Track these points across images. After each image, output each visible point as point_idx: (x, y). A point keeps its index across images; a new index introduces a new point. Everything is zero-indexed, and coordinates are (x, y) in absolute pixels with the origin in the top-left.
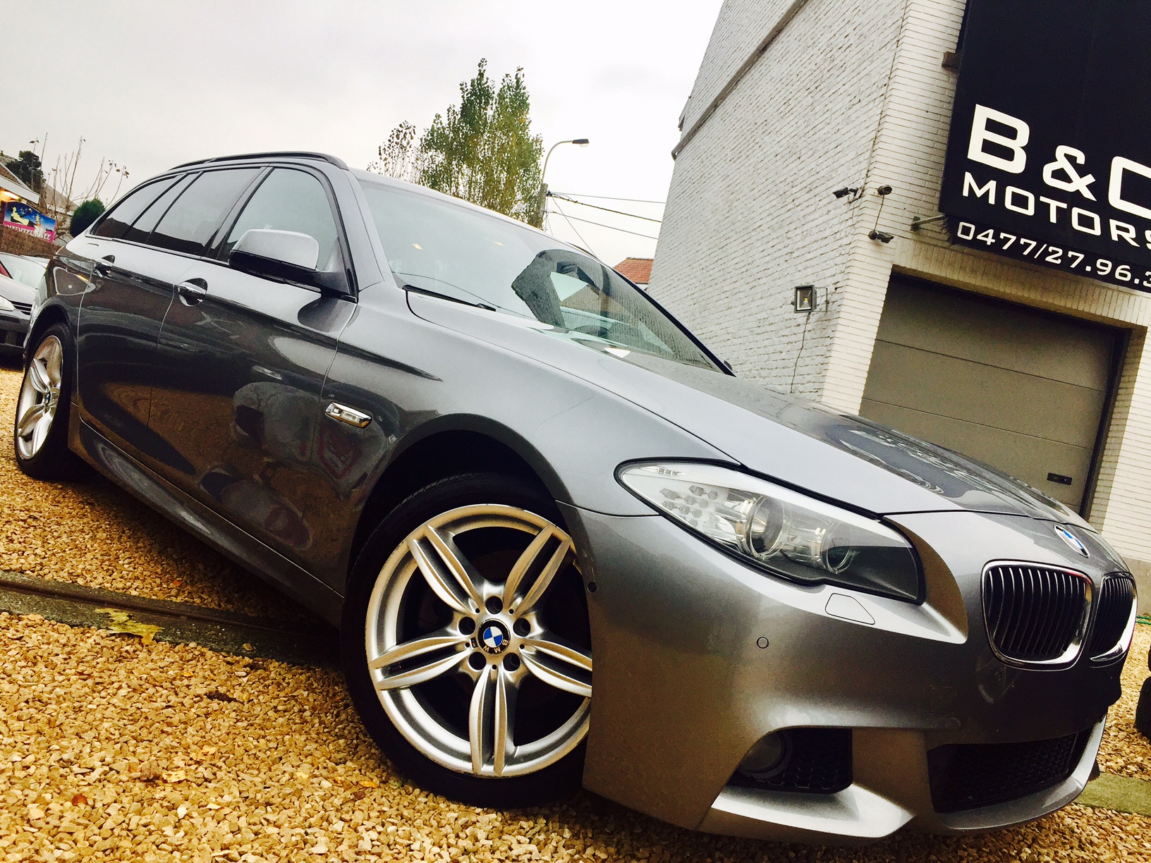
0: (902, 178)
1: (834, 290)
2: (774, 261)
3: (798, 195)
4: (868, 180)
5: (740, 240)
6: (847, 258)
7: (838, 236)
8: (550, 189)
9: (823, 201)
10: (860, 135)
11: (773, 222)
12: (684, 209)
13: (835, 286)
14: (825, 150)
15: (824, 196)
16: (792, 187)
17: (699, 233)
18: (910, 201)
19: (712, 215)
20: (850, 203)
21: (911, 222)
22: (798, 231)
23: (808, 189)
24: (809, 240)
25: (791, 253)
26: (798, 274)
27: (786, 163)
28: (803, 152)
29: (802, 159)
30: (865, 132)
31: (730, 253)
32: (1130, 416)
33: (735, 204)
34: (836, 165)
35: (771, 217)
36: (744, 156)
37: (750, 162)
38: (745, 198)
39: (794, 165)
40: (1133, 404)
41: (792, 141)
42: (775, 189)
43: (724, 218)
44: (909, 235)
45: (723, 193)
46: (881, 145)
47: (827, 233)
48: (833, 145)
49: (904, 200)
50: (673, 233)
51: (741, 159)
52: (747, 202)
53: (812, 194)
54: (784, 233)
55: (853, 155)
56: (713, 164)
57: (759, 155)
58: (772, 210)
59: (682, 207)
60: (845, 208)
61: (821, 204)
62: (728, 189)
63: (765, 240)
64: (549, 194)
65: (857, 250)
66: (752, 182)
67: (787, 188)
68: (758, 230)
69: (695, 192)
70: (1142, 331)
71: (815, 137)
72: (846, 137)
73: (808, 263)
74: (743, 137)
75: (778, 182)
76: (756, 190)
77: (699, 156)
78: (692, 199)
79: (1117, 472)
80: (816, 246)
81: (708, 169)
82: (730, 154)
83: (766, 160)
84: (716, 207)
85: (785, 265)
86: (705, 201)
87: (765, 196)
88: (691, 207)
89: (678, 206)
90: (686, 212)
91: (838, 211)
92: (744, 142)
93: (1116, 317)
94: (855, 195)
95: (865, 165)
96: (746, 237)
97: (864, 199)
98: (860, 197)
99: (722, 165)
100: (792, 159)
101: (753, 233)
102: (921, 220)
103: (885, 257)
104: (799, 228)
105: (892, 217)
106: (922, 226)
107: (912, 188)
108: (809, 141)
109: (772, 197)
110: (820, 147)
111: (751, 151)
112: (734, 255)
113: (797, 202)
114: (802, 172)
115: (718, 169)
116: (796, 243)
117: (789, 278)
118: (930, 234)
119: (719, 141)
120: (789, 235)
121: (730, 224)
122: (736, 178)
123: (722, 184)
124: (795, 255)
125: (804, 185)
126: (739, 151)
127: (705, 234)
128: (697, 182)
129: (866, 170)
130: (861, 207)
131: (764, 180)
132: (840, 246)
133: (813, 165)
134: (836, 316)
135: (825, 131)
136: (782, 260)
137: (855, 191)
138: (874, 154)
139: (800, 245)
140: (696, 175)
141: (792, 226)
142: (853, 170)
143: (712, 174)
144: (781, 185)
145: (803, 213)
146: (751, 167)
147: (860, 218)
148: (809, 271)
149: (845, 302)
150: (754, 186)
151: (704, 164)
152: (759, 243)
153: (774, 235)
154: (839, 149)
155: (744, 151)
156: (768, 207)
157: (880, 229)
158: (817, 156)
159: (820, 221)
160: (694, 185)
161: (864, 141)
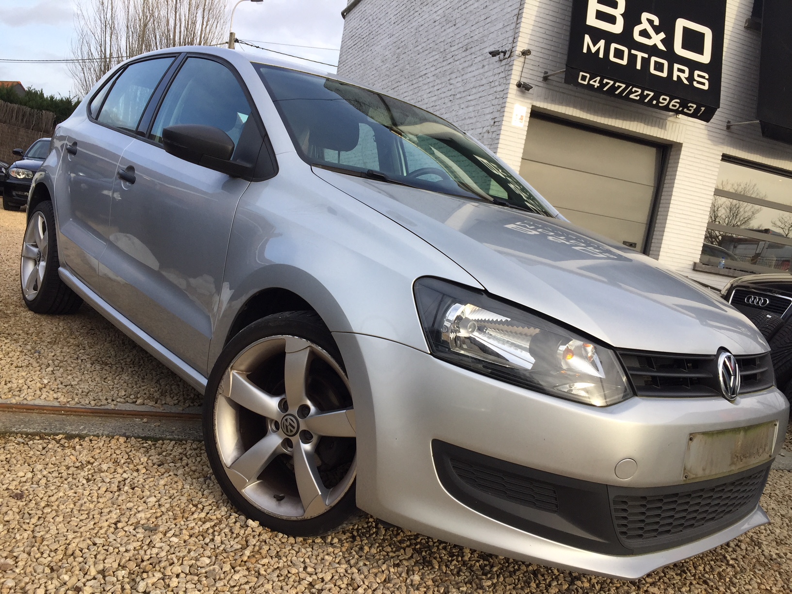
0: (537, 44)
1: (492, 123)
2: (440, 101)
3: (456, 53)
4: (514, 45)
5: (409, 84)
6: (501, 101)
7: (493, 85)
8: (237, 37)
9: (478, 58)
10: (505, 11)
11: (437, 71)
12: (357, 58)
13: (493, 121)
14: (477, 20)
15: (479, 53)
16: (451, 46)
17: (373, 77)
18: (541, 60)
19: (382, 64)
20: (501, 61)
21: (542, 75)
22: (459, 79)
23: (464, 49)
24: (468, 86)
25: (454, 95)
26: (461, 112)
27: (443, 28)
28: (457, 22)
29: (457, 26)
30: (509, 9)
31: (401, 93)
32: (672, 202)
33: (401, 57)
34: (486, 32)
35: (433, 68)
36: (406, 21)
37: (412, 25)
38: (410, 52)
39: (451, 29)
40: (674, 193)
41: (447, 12)
42: (436, 47)
43: (392, 66)
44: (541, 84)
45: (391, 47)
46: (523, 20)
47: (484, 81)
48: (483, 17)
49: (538, 59)
50: (349, 75)
51: (404, 23)
52: (413, 55)
53: (468, 52)
54: (447, 80)
55: (501, 26)
56: (378, 26)
57: (420, 20)
58: (435, 63)
59: (356, 55)
60: (498, 65)
61: (477, 60)
62: (394, 45)
63: (431, 85)
64: (237, 41)
65: (509, 96)
66: (415, 40)
67: (446, 47)
68: (424, 77)
69: (365, 45)
70: (679, 145)
71: (466, 11)
72: (493, 12)
73: (469, 103)
74: (404, 6)
75: (438, 42)
76: (420, 47)
77: (365, 18)
78: (364, 50)
79: (664, 238)
80: (474, 91)
81: (374, 29)
82: (393, 18)
83: (426, 25)
84: (387, 57)
85: (449, 104)
86: (375, 53)
87: (427, 52)
88: (363, 57)
89: (351, 55)
90: (359, 60)
91: (492, 66)
92: (405, 9)
93: (665, 138)
94: (504, 55)
95: (511, 33)
96: (414, 82)
97: (512, 58)
98: (509, 57)
99: (387, 26)
100: (448, 26)
101: (421, 79)
102: (549, 74)
103: (526, 101)
104: (459, 77)
105: (531, 72)
106: (549, 78)
107: (543, 51)
108: (462, 13)
109: (434, 53)
110: (472, 18)
111: (412, 17)
112: (406, 94)
113: (456, 59)
114: (458, 36)
115: (384, 29)
116: (458, 88)
117: (454, 113)
118: (555, 83)
119: (382, 8)
120: (451, 81)
121: (399, 71)
122: (401, 37)
123: (389, 40)
124: (458, 96)
125: (460, 45)
126: (401, 17)
127: (378, 77)
128: (367, 38)
129: (513, 37)
130: (511, 64)
131: (425, 39)
132: (496, 92)
133: (468, 31)
134: (496, 142)
135: (476, 5)
136: (447, 100)
137: (505, 53)
138: (518, 26)
139: (462, 89)
140: (365, 31)
141: (454, 76)
142: (501, 38)
143: (379, 32)
144: (442, 44)
145: (461, 67)
146: (412, 30)
147: (509, 73)
148: (471, 109)
149: (502, 132)
150: (417, 44)
151: (371, 24)
152: (426, 87)
153: (438, 81)
154: (488, 20)
155: (406, 17)
156: (431, 60)
157: (523, 80)
158: (470, 24)
159: (476, 73)
160: (363, 40)
161: (508, 16)
